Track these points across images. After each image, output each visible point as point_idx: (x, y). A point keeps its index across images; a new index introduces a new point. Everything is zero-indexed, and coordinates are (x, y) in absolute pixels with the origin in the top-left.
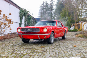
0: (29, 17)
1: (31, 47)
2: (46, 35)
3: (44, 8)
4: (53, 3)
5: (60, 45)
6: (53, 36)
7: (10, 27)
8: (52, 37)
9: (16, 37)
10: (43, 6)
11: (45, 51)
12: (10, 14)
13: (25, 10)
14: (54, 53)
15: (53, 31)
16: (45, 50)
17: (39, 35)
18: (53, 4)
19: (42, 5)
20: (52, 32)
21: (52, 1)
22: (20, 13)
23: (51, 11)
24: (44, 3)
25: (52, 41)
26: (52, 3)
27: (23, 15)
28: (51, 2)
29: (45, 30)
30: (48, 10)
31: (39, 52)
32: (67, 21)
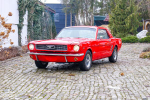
1: (54, 75)
2: (77, 57)
5: (100, 72)
6: (90, 58)
8: (88, 58)
9: (15, 56)
11: (76, 81)
14: (89, 82)
15: (90, 49)
16: (76, 79)
17: (66, 56)
20: (89, 51)
22: (20, 2)
25: (88, 66)
29: (76, 49)
31: (67, 82)
32: (131, 15)
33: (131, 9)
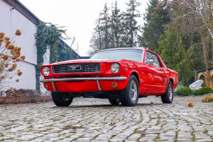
0: (63, 51)
2: (117, 81)
3: (109, 24)
4: (137, 8)
6: (135, 86)
7: (17, 69)
8: (133, 88)
10: (105, 19)
12: (18, 33)
13: (52, 26)
17: (99, 80)
18: (135, 13)
19: (103, 16)
20: (133, 76)
21: (132, 2)
22: (39, 35)
23: (131, 33)
24: (106, 9)
25: (134, 99)
26: (133, 9)
27: (46, 42)
28: (130, 7)
30: (121, 32)
32: (181, 63)
33: (181, 55)
